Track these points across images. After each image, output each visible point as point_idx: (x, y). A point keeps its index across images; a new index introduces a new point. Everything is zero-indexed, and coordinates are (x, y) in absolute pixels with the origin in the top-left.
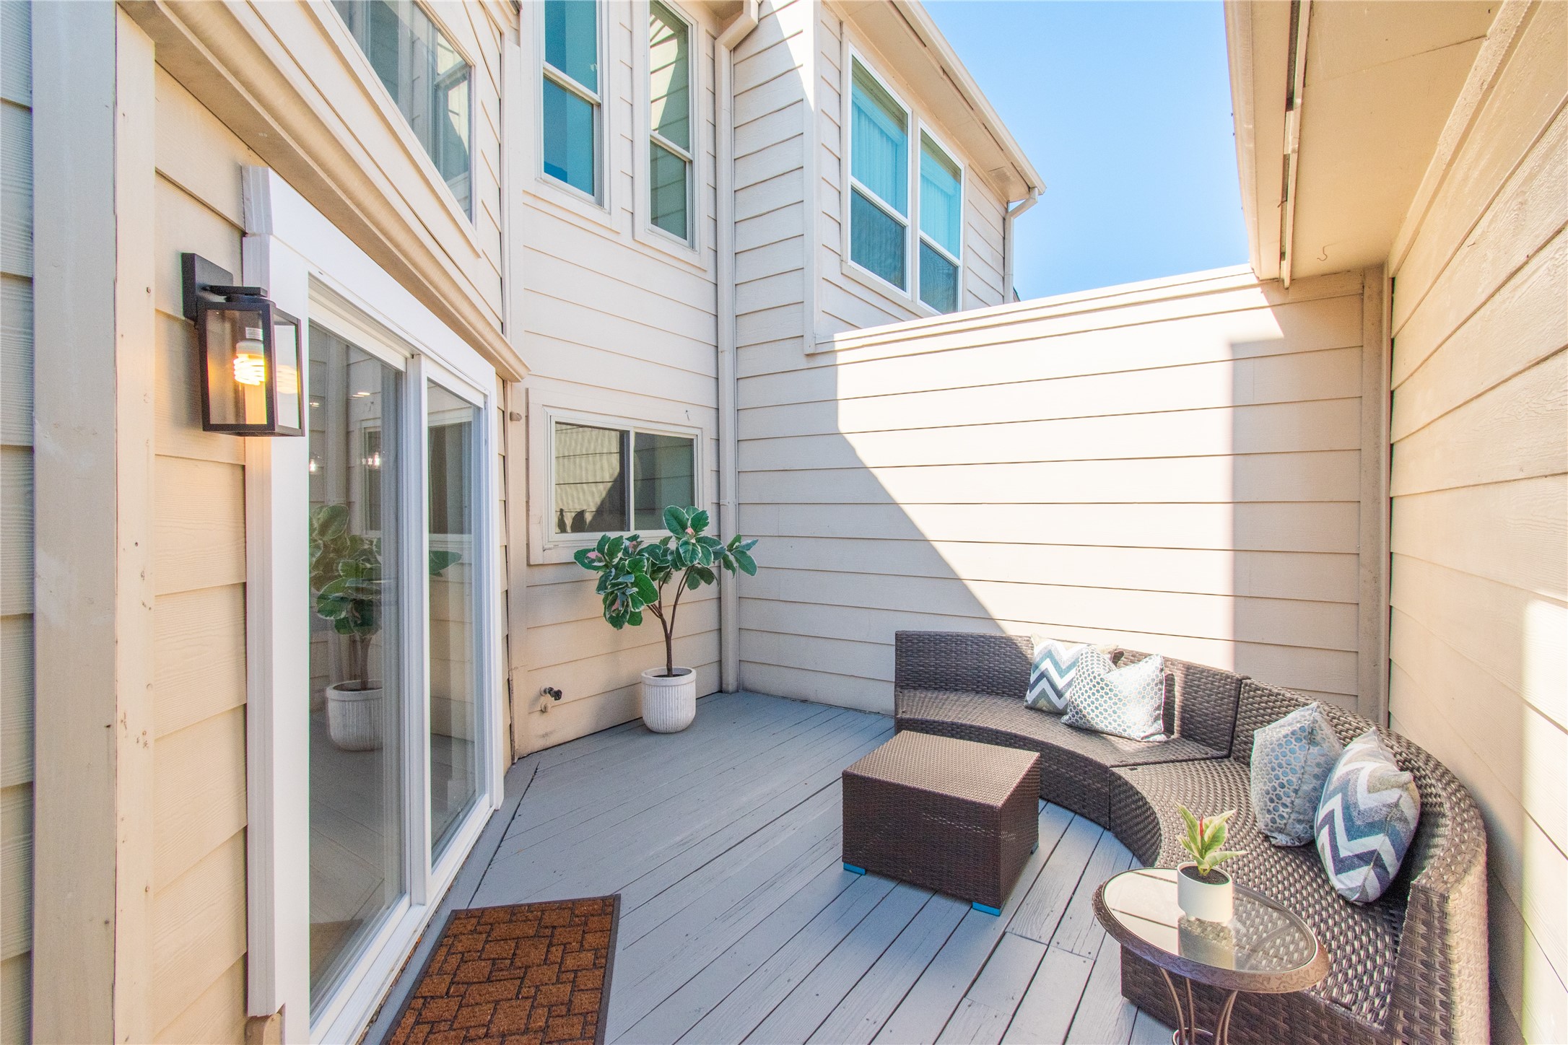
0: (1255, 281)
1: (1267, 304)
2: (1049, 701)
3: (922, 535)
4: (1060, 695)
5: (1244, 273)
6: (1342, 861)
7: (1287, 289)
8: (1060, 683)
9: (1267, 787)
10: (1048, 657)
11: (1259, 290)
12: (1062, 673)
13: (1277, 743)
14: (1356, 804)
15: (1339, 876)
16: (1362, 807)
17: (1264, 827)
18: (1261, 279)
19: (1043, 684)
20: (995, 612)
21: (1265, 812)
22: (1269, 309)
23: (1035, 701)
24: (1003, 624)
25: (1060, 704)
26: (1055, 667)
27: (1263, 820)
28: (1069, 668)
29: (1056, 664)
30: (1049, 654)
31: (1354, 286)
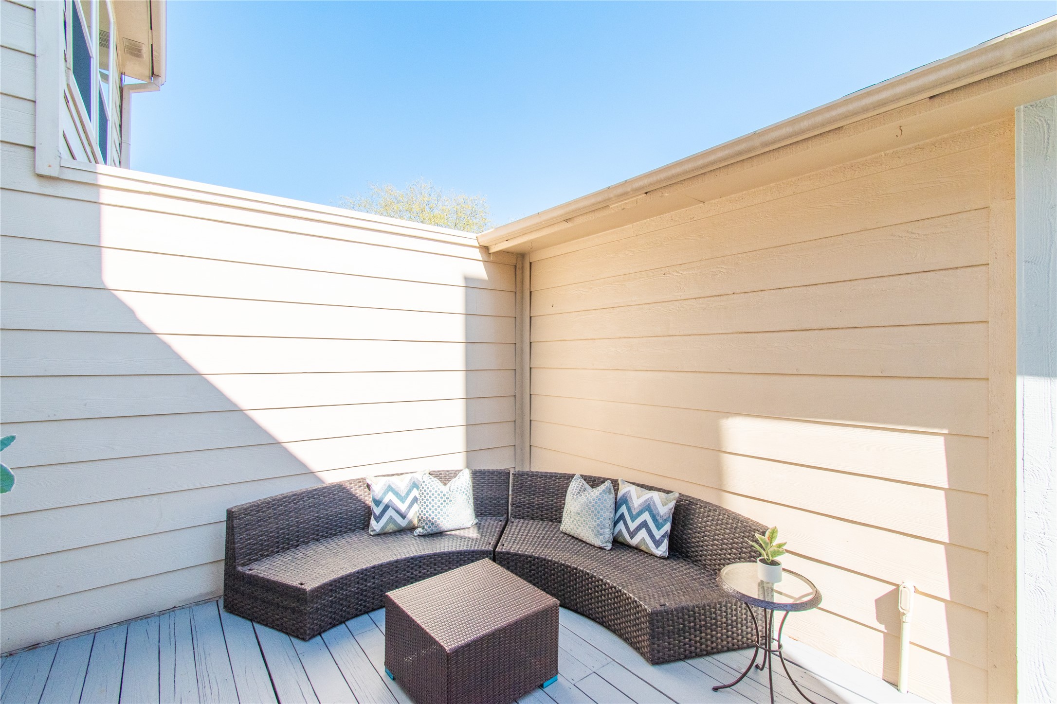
0: (478, 245)
1: (482, 260)
2: (395, 523)
3: (235, 405)
4: (403, 517)
5: (471, 238)
6: (658, 541)
7: (490, 254)
8: (403, 508)
9: (597, 523)
10: (389, 490)
11: (478, 250)
12: (402, 499)
13: (597, 499)
14: (658, 514)
15: (659, 548)
16: (662, 514)
17: (601, 543)
18: (481, 244)
19: (390, 512)
20: (314, 466)
21: (599, 536)
22: (482, 262)
23: (383, 528)
24: (322, 475)
25: (403, 523)
26: (397, 497)
27: (599, 540)
28: (408, 494)
29: (397, 494)
30: (390, 489)
31: (513, 261)
